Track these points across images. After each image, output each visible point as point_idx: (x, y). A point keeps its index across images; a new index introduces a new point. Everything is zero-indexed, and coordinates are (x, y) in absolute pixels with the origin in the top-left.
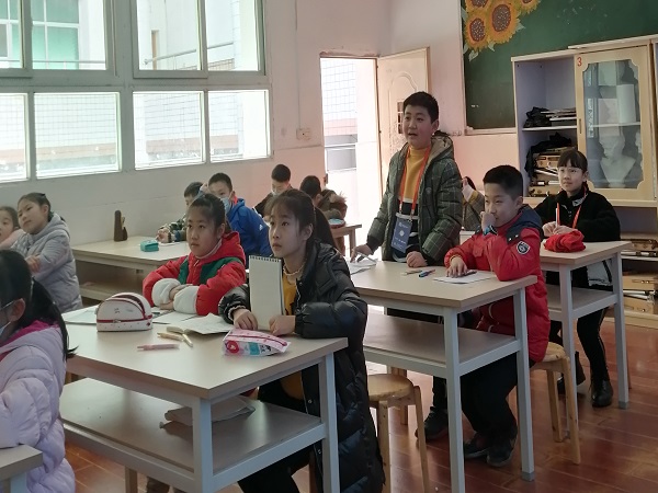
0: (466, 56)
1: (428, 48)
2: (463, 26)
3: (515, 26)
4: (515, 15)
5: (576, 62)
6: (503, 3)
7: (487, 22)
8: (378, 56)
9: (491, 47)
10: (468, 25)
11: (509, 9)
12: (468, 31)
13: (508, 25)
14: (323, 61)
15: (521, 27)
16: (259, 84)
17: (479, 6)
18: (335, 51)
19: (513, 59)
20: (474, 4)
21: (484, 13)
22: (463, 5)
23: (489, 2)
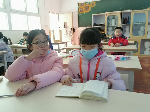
0: (79, 15)
1: (72, 13)
2: (78, 9)
4: (90, 8)
5: (106, 15)
6: (87, 5)
7: (84, 9)
8: (59, 14)
9: (84, 13)
10: (79, 9)
13: (88, 9)
14: (50, 14)
15: (91, 10)
19: (92, 15)
20: (81, 5)
21: (83, 7)
22: (78, 5)
23: (84, 5)
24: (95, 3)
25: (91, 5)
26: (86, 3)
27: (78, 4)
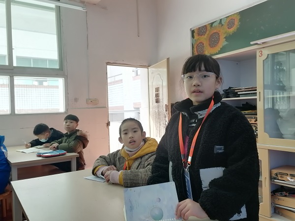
1: (169, 58)
2: (193, 47)
3: (223, 42)
4: (222, 37)
5: (258, 54)
6: (215, 31)
7: (206, 43)
8: (149, 66)
10: (195, 47)
11: (219, 34)
12: (195, 50)
13: (218, 43)
14: (108, 67)
15: (226, 43)
16: (57, 75)
17: (202, 35)
18: (117, 62)
20: (199, 35)
21: (204, 39)
22: (193, 36)
23: (208, 32)
24: (239, 17)
25: (226, 26)
26: (212, 24)
27: (193, 32)
